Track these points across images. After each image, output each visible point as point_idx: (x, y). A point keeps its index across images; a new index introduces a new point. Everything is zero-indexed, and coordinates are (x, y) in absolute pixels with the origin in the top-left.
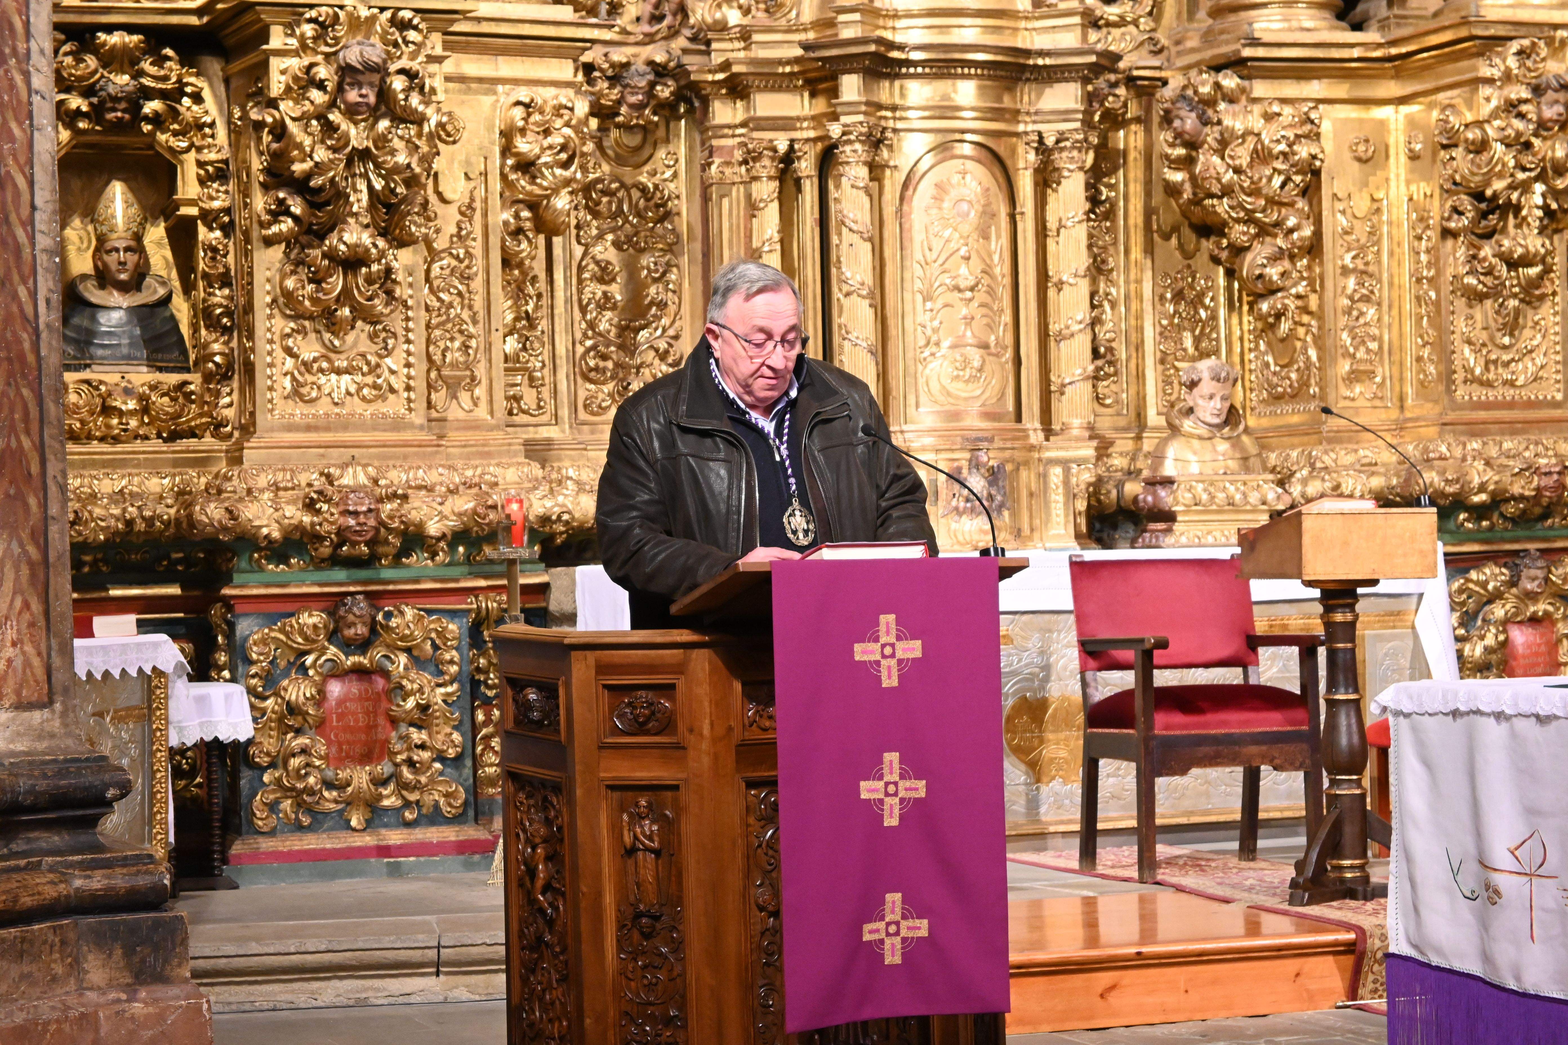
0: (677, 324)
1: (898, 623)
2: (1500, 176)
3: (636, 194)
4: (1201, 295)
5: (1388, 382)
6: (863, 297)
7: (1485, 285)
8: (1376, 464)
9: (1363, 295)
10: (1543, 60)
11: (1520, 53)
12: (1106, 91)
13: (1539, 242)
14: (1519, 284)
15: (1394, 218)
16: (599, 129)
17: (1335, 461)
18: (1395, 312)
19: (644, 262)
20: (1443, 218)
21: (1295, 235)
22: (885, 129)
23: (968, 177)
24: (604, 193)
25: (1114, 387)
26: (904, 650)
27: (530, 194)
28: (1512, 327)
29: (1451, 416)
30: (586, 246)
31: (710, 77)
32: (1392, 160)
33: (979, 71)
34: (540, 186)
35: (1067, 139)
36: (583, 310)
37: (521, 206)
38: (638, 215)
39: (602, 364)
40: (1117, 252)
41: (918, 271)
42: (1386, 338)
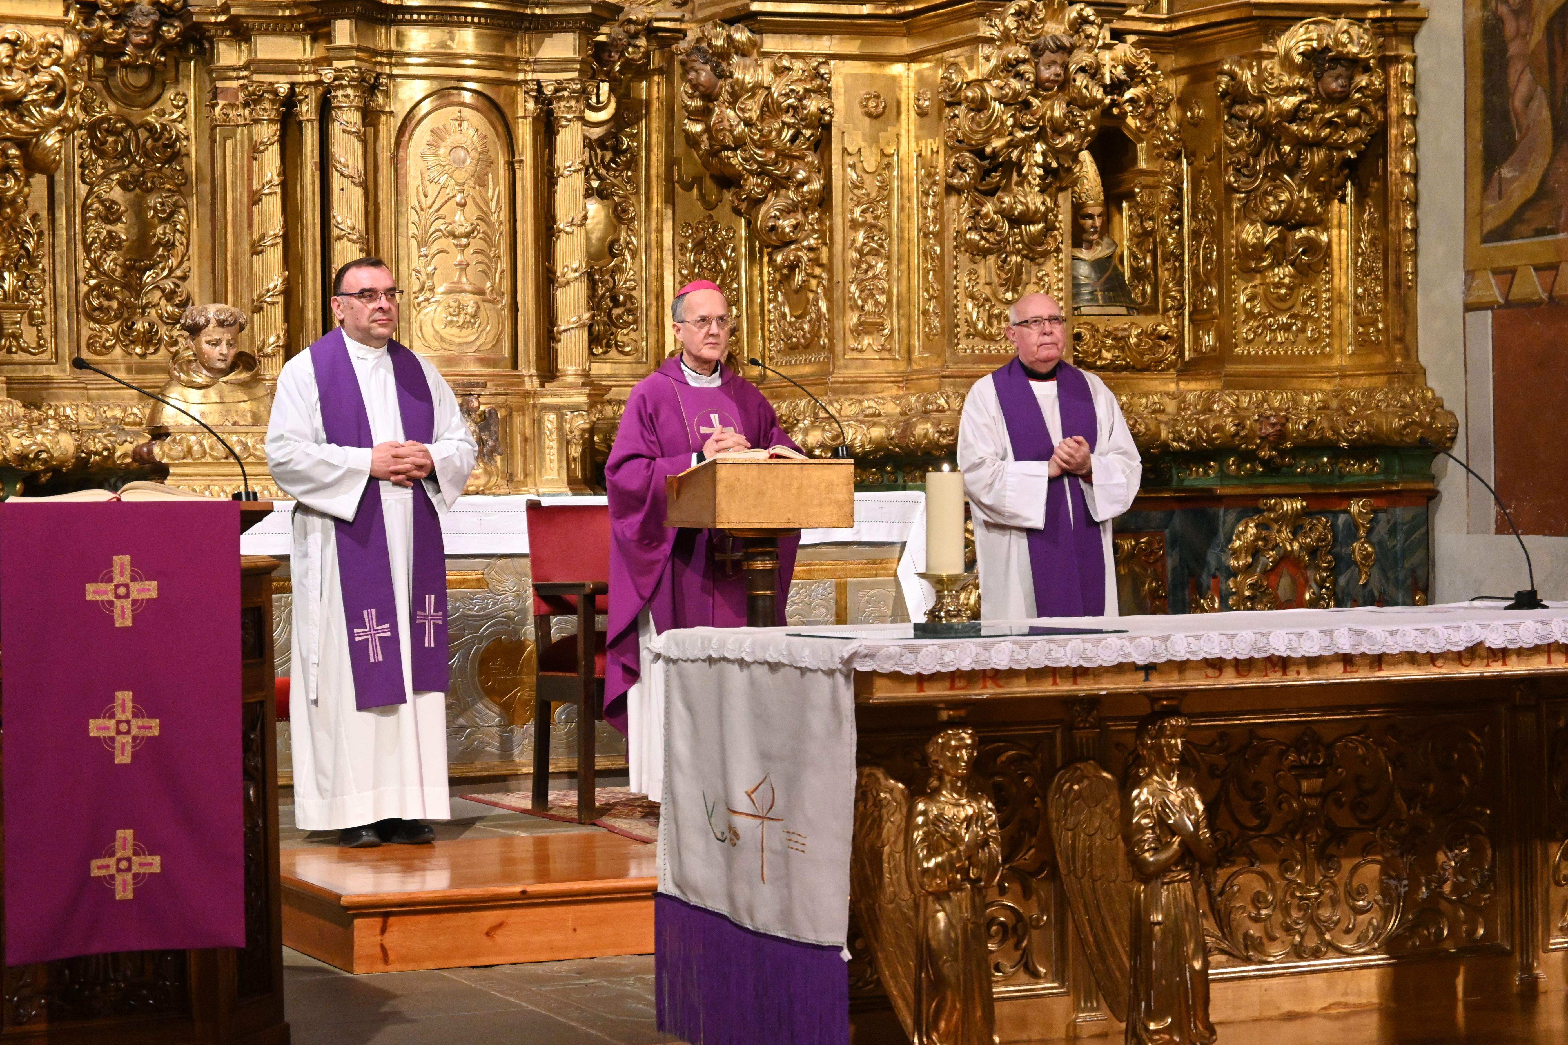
0: (185, 265)
1: (133, 564)
2: (999, 134)
3: (143, 134)
4: (723, 246)
5: (896, 334)
6: (353, 241)
7: (987, 241)
8: (879, 415)
9: (873, 249)
10: (1042, 21)
11: (1018, 13)
12: (625, 41)
13: (1038, 201)
14: (1022, 241)
15: (905, 173)
16: (105, 68)
17: (839, 411)
18: (904, 266)
19: (151, 203)
20: (947, 175)
21: (805, 188)
22: (379, 75)
23: (465, 124)
24: (110, 132)
25: (633, 335)
26: (139, 591)
27: (17, 131)
28: (1014, 282)
29: (952, 369)
30: (92, 185)
31: (212, 19)
32: (903, 116)
33: (476, 20)
34: (28, 124)
35: (565, 89)
36: (88, 249)
37: (9, 144)
38: (146, 155)
39: (106, 303)
40: (639, 203)
41: (413, 216)
42: (895, 290)
